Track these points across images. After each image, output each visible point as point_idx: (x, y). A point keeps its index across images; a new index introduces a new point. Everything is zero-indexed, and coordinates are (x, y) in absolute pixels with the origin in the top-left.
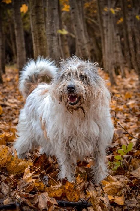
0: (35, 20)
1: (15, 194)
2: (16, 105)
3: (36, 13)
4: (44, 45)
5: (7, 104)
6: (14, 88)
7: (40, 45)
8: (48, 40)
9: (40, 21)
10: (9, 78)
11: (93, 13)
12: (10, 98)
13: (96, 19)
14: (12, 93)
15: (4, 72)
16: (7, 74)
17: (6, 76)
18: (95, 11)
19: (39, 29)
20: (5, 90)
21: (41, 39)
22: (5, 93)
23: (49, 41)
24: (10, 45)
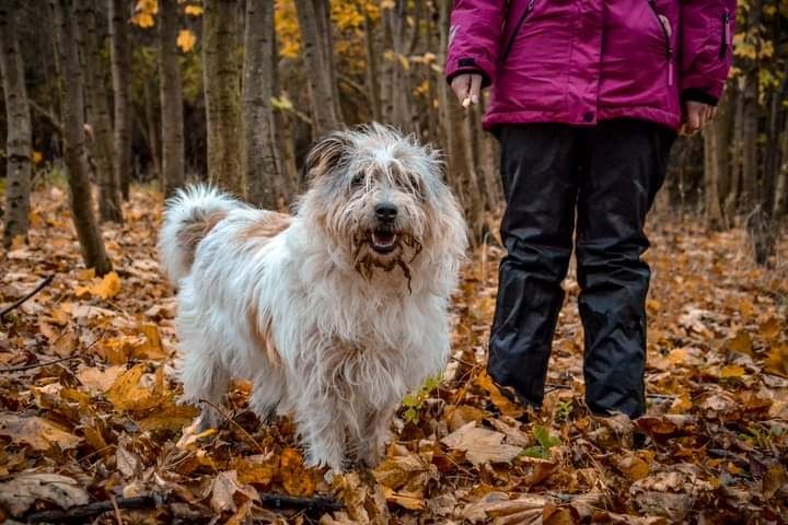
0: (214, 64)
1: (152, 475)
2: (155, 276)
3: (218, 47)
4: (234, 126)
5: (131, 270)
6: (150, 235)
7: (225, 125)
8: (244, 114)
9: (227, 68)
10: (137, 212)
11: (356, 68)
12: (138, 258)
13: (362, 83)
14: (145, 245)
15: (126, 197)
16: (132, 201)
17: (131, 207)
18: (362, 64)
19: (222, 86)
20: (128, 239)
21: (226, 110)
22: (128, 245)
23: (247, 118)
24: (144, 131)
